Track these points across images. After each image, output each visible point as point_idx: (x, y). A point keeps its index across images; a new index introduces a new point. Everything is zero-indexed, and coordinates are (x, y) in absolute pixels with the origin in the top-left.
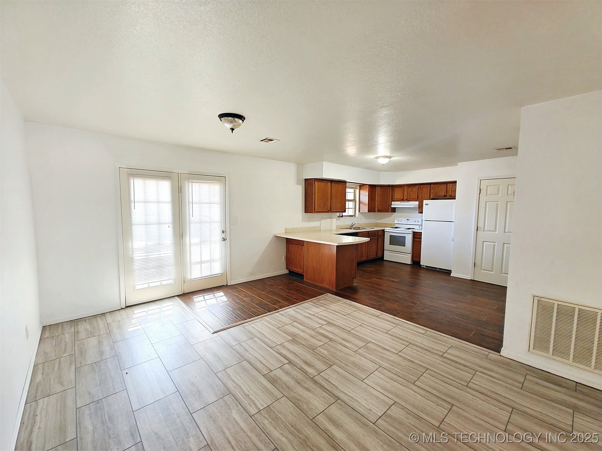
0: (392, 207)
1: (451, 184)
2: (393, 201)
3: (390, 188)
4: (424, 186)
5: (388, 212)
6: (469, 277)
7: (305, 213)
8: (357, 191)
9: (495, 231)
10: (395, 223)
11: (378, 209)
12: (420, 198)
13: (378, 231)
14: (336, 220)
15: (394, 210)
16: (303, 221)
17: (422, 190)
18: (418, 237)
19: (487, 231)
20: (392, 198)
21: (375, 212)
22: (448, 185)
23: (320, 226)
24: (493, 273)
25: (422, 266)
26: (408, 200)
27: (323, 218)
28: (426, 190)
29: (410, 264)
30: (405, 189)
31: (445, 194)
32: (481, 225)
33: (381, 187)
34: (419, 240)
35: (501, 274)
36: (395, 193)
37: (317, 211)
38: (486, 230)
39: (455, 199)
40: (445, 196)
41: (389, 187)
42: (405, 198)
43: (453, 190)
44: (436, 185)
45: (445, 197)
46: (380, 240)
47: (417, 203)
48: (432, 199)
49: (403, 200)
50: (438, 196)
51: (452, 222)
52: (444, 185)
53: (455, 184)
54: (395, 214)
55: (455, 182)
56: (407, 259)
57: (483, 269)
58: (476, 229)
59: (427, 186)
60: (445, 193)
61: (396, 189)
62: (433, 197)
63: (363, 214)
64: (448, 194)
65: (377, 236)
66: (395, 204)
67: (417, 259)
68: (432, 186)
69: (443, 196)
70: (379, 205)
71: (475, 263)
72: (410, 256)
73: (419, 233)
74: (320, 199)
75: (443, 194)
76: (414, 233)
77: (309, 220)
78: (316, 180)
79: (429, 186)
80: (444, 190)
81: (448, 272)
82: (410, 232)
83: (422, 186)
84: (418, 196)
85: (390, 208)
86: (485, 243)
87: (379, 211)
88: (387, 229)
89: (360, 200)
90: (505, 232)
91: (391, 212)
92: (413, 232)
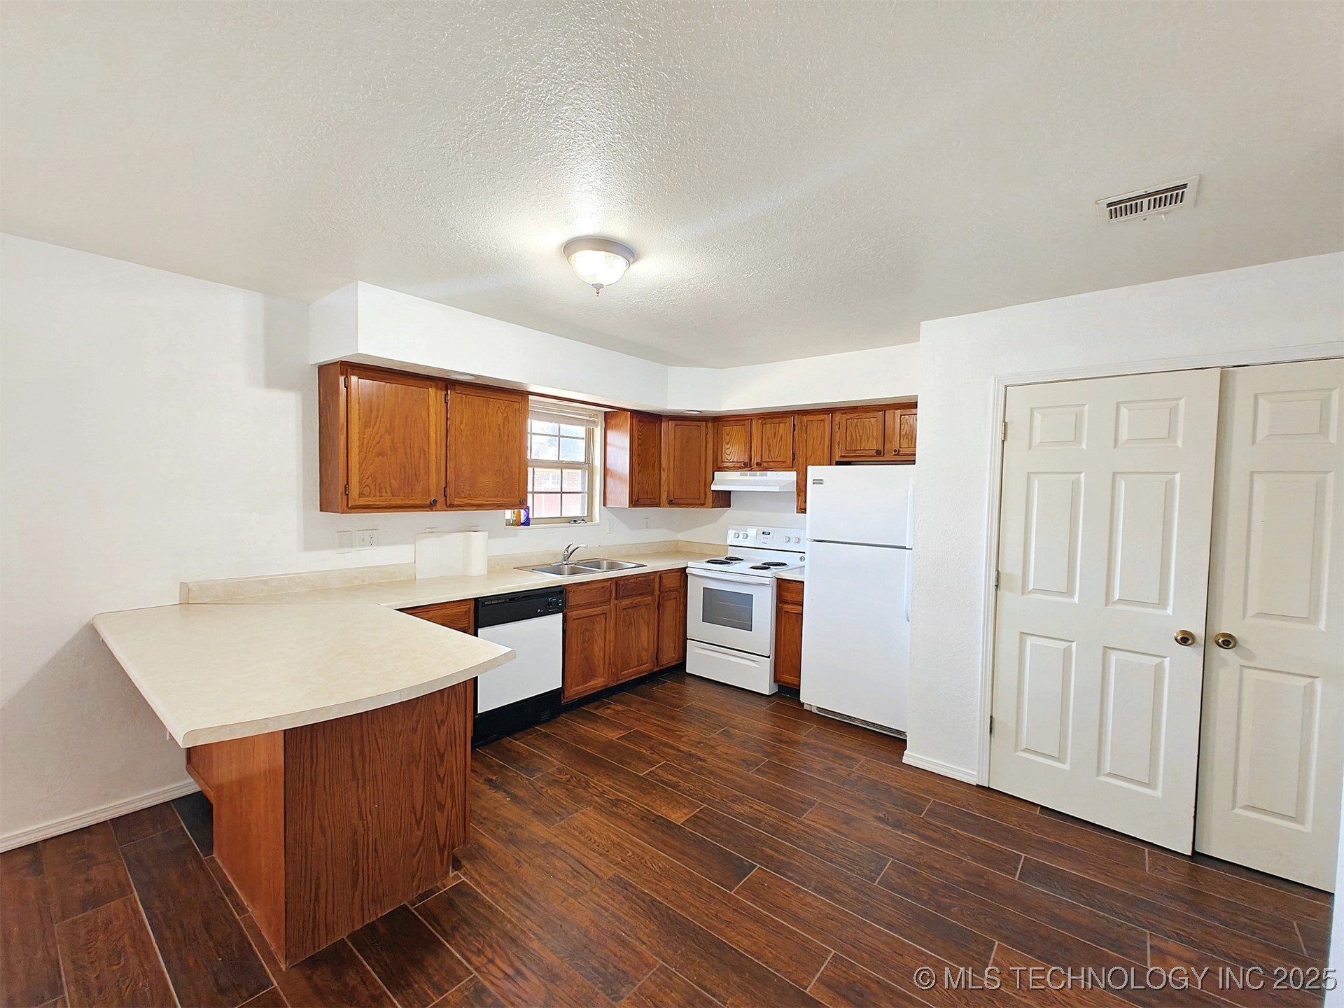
0: (714, 488)
1: (898, 412)
2: (720, 469)
3: (710, 424)
4: (811, 418)
5: (702, 505)
6: (972, 775)
7: (321, 511)
8: (598, 432)
9: (1069, 592)
10: (729, 542)
11: (668, 497)
12: (800, 460)
13: (661, 575)
14: (489, 538)
15: (724, 499)
16: (309, 544)
17: (806, 433)
18: (795, 597)
19: (1036, 590)
20: (715, 459)
21: (658, 505)
22: (889, 414)
23: (413, 561)
24: (1066, 767)
25: (806, 707)
26: (763, 467)
27: (432, 531)
28: (818, 431)
29: (767, 694)
30: (754, 427)
31: (881, 448)
32: (1011, 567)
33: (679, 422)
34: (796, 608)
35: (1098, 775)
36: (724, 444)
37: (362, 501)
38: (1031, 587)
39: (913, 462)
40: (878, 453)
41: (704, 423)
42: (754, 462)
43: (903, 433)
44: (850, 416)
45: (879, 457)
46: (670, 606)
47: (791, 476)
48: (838, 463)
49: (747, 466)
50: (858, 453)
51: (904, 548)
52: (876, 414)
53: (913, 411)
54: (728, 513)
55: (910, 405)
56: (760, 679)
57: (1024, 747)
58: (993, 583)
59: (821, 417)
60: (881, 442)
61: (727, 429)
62: (841, 456)
63: (616, 510)
64: (890, 445)
65: (657, 592)
66: (723, 481)
67: (788, 678)
68: (838, 417)
69: (874, 453)
70: (671, 483)
71: (991, 717)
72: (766, 666)
73: (794, 584)
74: (381, 454)
75: (874, 445)
76: (782, 585)
77: (345, 541)
78: (349, 370)
79: (827, 418)
80: (876, 432)
81: (896, 742)
82: (767, 581)
83: (805, 419)
84: (794, 454)
85: (710, 495)
86: (1030, 641)
87: (671, 503)
88: (696, 567)
89: (608, 466)
90: (1108, 600)
91: (713, 507)
92: (778, 579)
